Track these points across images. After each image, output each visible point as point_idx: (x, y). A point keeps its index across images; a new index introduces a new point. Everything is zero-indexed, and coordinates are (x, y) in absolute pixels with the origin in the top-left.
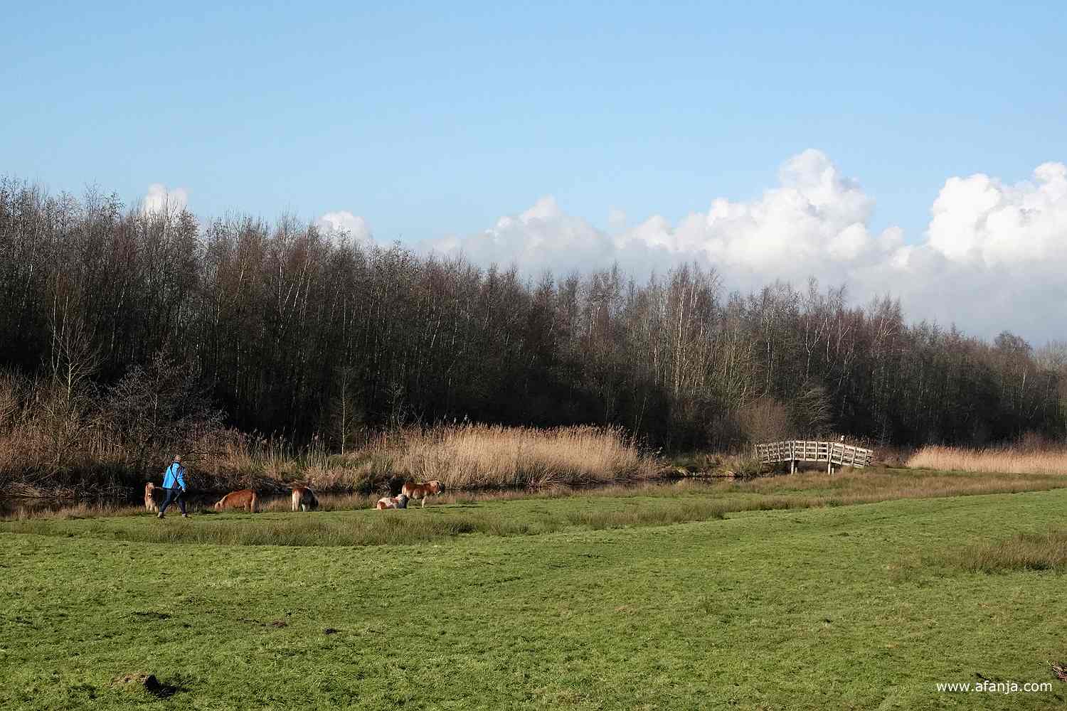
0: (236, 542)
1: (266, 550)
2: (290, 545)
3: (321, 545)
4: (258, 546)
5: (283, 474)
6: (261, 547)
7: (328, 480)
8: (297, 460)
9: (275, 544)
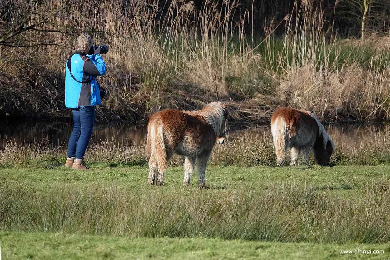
0: (126, 230)
1: (192, 248)
2: (247, 239)
3: (316, 240)
4: (175, 239)
5: (229, 80)
6: (182, 241)
7: (330, 96)
8: (262, 50)
9: (212, 235)
